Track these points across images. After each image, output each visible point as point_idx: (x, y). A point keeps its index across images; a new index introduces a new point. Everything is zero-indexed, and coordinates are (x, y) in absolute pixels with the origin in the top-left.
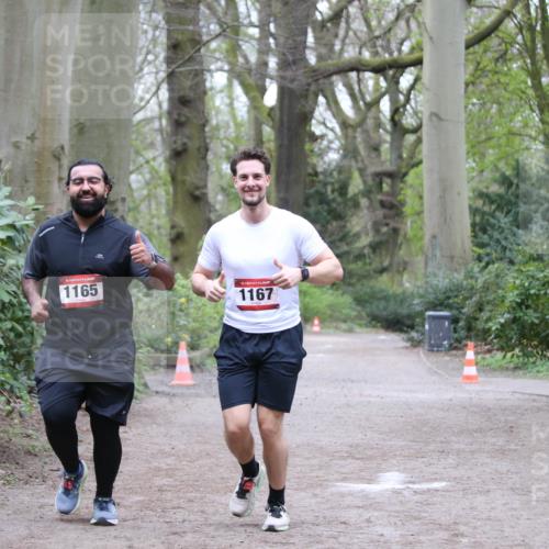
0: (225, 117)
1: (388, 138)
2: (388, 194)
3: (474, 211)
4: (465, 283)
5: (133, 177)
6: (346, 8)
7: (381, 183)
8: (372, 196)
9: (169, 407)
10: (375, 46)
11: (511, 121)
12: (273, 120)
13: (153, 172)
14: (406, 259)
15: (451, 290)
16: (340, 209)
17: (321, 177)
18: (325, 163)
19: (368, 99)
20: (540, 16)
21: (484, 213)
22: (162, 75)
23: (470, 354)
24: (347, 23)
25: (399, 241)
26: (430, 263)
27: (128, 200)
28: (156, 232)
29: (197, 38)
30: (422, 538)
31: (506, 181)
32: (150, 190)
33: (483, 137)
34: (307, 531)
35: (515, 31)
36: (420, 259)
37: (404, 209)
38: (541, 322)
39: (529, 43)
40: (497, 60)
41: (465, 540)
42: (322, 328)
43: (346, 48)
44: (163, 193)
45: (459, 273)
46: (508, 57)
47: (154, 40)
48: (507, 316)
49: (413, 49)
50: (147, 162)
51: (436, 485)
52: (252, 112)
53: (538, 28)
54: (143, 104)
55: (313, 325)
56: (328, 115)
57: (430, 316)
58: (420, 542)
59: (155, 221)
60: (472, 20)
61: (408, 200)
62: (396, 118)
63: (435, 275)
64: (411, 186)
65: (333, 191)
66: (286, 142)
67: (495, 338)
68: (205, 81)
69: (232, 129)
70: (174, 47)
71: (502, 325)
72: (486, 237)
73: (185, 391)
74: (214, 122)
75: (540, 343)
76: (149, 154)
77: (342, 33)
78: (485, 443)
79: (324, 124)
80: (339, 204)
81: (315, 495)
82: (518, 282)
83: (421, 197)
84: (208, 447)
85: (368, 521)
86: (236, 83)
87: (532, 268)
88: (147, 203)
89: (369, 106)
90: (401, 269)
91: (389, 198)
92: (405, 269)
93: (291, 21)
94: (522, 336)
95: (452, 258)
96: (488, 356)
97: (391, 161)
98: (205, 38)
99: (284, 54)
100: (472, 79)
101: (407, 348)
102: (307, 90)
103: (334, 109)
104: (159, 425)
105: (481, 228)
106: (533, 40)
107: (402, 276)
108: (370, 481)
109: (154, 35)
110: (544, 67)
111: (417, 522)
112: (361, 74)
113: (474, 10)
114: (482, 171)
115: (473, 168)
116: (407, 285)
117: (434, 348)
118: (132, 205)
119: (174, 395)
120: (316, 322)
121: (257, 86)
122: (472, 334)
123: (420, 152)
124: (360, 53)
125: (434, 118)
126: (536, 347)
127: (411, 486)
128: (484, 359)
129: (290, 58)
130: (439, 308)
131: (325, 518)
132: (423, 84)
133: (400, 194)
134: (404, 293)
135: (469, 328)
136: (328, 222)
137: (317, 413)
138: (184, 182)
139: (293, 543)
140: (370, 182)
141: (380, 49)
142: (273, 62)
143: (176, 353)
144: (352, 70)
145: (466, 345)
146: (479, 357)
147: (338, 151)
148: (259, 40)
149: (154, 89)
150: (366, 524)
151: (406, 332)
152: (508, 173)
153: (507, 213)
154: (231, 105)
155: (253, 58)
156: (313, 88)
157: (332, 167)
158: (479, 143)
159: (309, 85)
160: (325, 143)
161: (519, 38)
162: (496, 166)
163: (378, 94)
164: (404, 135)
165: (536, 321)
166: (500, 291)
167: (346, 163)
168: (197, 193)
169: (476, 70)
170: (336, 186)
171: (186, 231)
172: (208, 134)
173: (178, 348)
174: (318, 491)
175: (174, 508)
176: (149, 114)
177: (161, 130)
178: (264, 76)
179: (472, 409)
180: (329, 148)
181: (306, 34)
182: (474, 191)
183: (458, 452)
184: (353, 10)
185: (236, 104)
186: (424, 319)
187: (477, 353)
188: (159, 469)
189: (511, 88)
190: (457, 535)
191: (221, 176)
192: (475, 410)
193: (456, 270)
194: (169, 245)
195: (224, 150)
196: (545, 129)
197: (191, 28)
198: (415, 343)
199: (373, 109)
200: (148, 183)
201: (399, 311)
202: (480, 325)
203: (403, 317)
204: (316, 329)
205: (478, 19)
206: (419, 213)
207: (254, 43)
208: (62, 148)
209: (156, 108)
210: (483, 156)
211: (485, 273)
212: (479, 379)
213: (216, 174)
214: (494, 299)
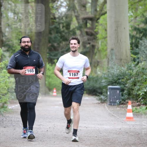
1: (90, 1)
2: (90, 28)
3: (132, 37)
4: (127, 72)
7: (86, 23)
8: (82, 29)
14: (99, 60)
15: (120, 76)
16: (66, 35)
17: (57, 20)
18: (59, 13)
21: (137, 38)
23: (130, 107)
25: (95, 52)
26: (110, 62)
36: (105, 60)
37: (98, 36)
42: (57, 94)
45: (124, 67)
55: (53, 92)
57: (110, 88)
61: (99, 31)
63: (113, 68)
64: (101, 24)
65: (63, 27)
67: (142, 99)
71: (145, 93)
72: (137, 49)
80: (66, 33)
83: (106, 30)
90: (96, 65)
91: (90, 31)
92: (98, 65)
95: (121, 60)
96: (138, 108)
97: (91, 12)
101: (99, 103)
105: (135, 45)
107: (96, 68)
114: (136, 17)
115: (132, 16)
116: (99, 73)
117: (112, 103)
120: (55, 91)
122: (131, 97)
123: (106, 7)
128: (136, 109)
130: (114, 84)
133: (95, 28)
134: (97, 76)
135: (129, 94)
136: (60, 42)
145: (128, 102)
146: (134, 108)
147: (65, 7)
151: (98, 96)
157: (64, 13)
158: (135, 3)
160: (59, 3)
162: (143, 15)
166: (144, 76)
167: (69, 13)
170: (65, 24)
179: (130, 133)
180: (61, 6)
182: (132, 27)
186: (107, 89)
187: (133, 106)
192: (132, 134)
193: (123, 66)
198: (103, 101)
201: (95, 85)
202: (135, 92)
203: (97, 88)
204: (55, 94)
206: (105, 38)
210: (136, 9)
211: (137, 67)
212: (134, 119)
213: (6, 18)
214: (142, 80)
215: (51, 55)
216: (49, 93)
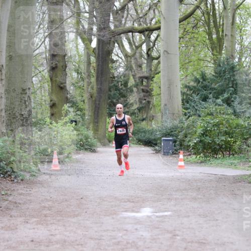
0: (74, 52)
1: (146, 62)
2: (145, 86)
3: (183, 94)
4: (179, 125)
5: (34, 79)
6: (127, 4)
7: (142, 81)
8: (138, 87)
9: (49, 180)
10: (139, 21)
11: (199, 54)
12: (95, 54)
13: (43, 77)
14: (154, 115)
15: (173, 128)
17: (116, 79)
18: (118, 72)
19: (137, 44)
20: (212, 9)
21: (187, 95)
22: (46, 34)
23: (181, 156)
24: (128, 11)
25: (150, 107)
26: (164, 116)
27: (31, 88)
28: (44, 103)
29: (62, 18)
30: (160, 236)
31: (197, 80)
32: (41, 84)
33: (187, 61)
34: (109, 234)
35: (201, 15)
36: (160, 114)
37: (152, 93)
38: (212, 142)
39: (207, 20)
40: (193, 27)
41: (178, 238)
43: (127, 22)
44: (47, 86)
45: (176, 121)
46: (198, 26)
47: (43, 19)
48: (197, 139)
49: (156, 22)
50: (40, 72)
51: (166, 213)
52: (86, 50)
53: (211, 14)
54: (38, 46)
55: (112, 144)
56: (119, 52)
57: (164, 140)
58: (159, 239)
59: (43, 98)
60: (182, 10)
61: (154, 88)
62: (149, 53)
63: (166, 122)
64: (156, 82)
65: (121, 85)
66: (100, 63)
67: (192, 149)
68: (65, 36)
69: (77, 58)
70: (52, 22)
71: (195, 143)
72: (188, 105)
73: (56, 172)
74: (69, 55)
75: (212, 151)
76: (41, 69)
77: (125, 15)
78: (188, 195)
79: (118, 55)
80: (124, 91)
81: (113, 218)
82: (202, 125)
83: (160, 88)
84: (66, 197)
85: (136, 229)
86: (79, 37)
87: (208, 118)
88: (40, 90)
89: (137, 47)
90: (151, 119)
91: (146, 88)
92: (153, 119)
93: (103, 10)
94: (204, 148)
95: (173, 114)
96: (189, 157)
97: (147, 72)
98: (65, 18)
99: (100, 25)
100: (182, 36)
101: (154, 153)
102: (110, 41)
103: (122, 49)
104: (45, 187)
105: (186, 101)
106: (209, 19)
107: (152, 122)
108: (137, 212)
109: (43, 16)
110: (214, 30)
111: (158, 230)
112: (134, 34)
113: (183, 5)
114: (187, 76)
115: (183, 75)
116: (154, 126)
117: (166, 154)
118: (33, 91)
119: (52, 175)
121: (88, 39)
122: (182, 147)
123: (159, 67)
124: (133, 25)
125: (165, 53)
126: (210, 153)
127: (155, 214)
128: (187, 158)
129: (103, 27)
130: (168, 136)
131: (117, 228)
132: (161, 38)
133: (150, 86)
134: (153, 129)
135: (181, 145)
136: (119, 98)
137: (114, 182)
138: (56, 81)
139: (104, 239)
140: (138, 81)
141: (142, 23)
142: (95, 28)
143: (53, 156)
144: (130, 32)
145: (180, 152)
146: (185, 157)
147: (123, 67)
148: (89, 18)
149: (43, 40)
150: (135, 231)
151: (153, 147)
152: (198, 77)
153: (198, 95)
154: (77, 47)
155: (86, 26)
156: (112, 40)
157: (122, 73)
158: (185, 64)
159: (111, 38)
160: (118, 64)
161: (203, 18)
162: (192, 74)
163: (141, 42)
164: (152, 60)
165: (210, 142)
166: (194, 129)
167: (127, 72)
168: (62, 86)
169: (184, 32)
170: (123, 83)
171: (57, 102)
172: (66, 60)
173: (53, 154)
174: (114, 216)
175: (51, 224)
176: (41, 51)
177: (46, 58)
178: (91, 34)
179: (182, 180)
180: (119, 66)
181: (110, 16)
182: (183, 85)
183: (176, 199)
184: (130, 5)
185: (79, 47)
186: (161, 141)
187: (184, 156)
188: (45, 207)
189: (199, 40)
190: (175, 235)
191: (73, 79)
192: (184, 181)
193: (175, 119)
194: (49, 109)
195: (73, 67)
196: (214, 58)
197: (59, 13)
198: (157, 152)
199: (139, 49)
200: (40, 82)
201: (150, 137)
202: (186, 143)
203: (152, 140)
205: (185, 9)
206: (159, 94)
207: (87, 20)
208: (2, 66)
209: (44, 48)
210: (187, 69)
211: (188, 121)
212: (185, 167)
213: (70, 77)
214: (192, 132)
215: (111, 110)
216: (109, 145)
